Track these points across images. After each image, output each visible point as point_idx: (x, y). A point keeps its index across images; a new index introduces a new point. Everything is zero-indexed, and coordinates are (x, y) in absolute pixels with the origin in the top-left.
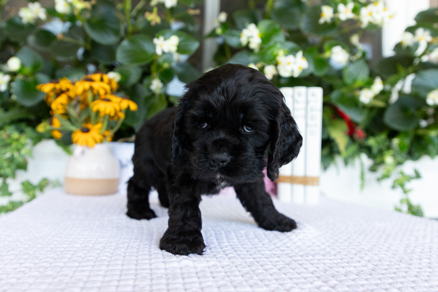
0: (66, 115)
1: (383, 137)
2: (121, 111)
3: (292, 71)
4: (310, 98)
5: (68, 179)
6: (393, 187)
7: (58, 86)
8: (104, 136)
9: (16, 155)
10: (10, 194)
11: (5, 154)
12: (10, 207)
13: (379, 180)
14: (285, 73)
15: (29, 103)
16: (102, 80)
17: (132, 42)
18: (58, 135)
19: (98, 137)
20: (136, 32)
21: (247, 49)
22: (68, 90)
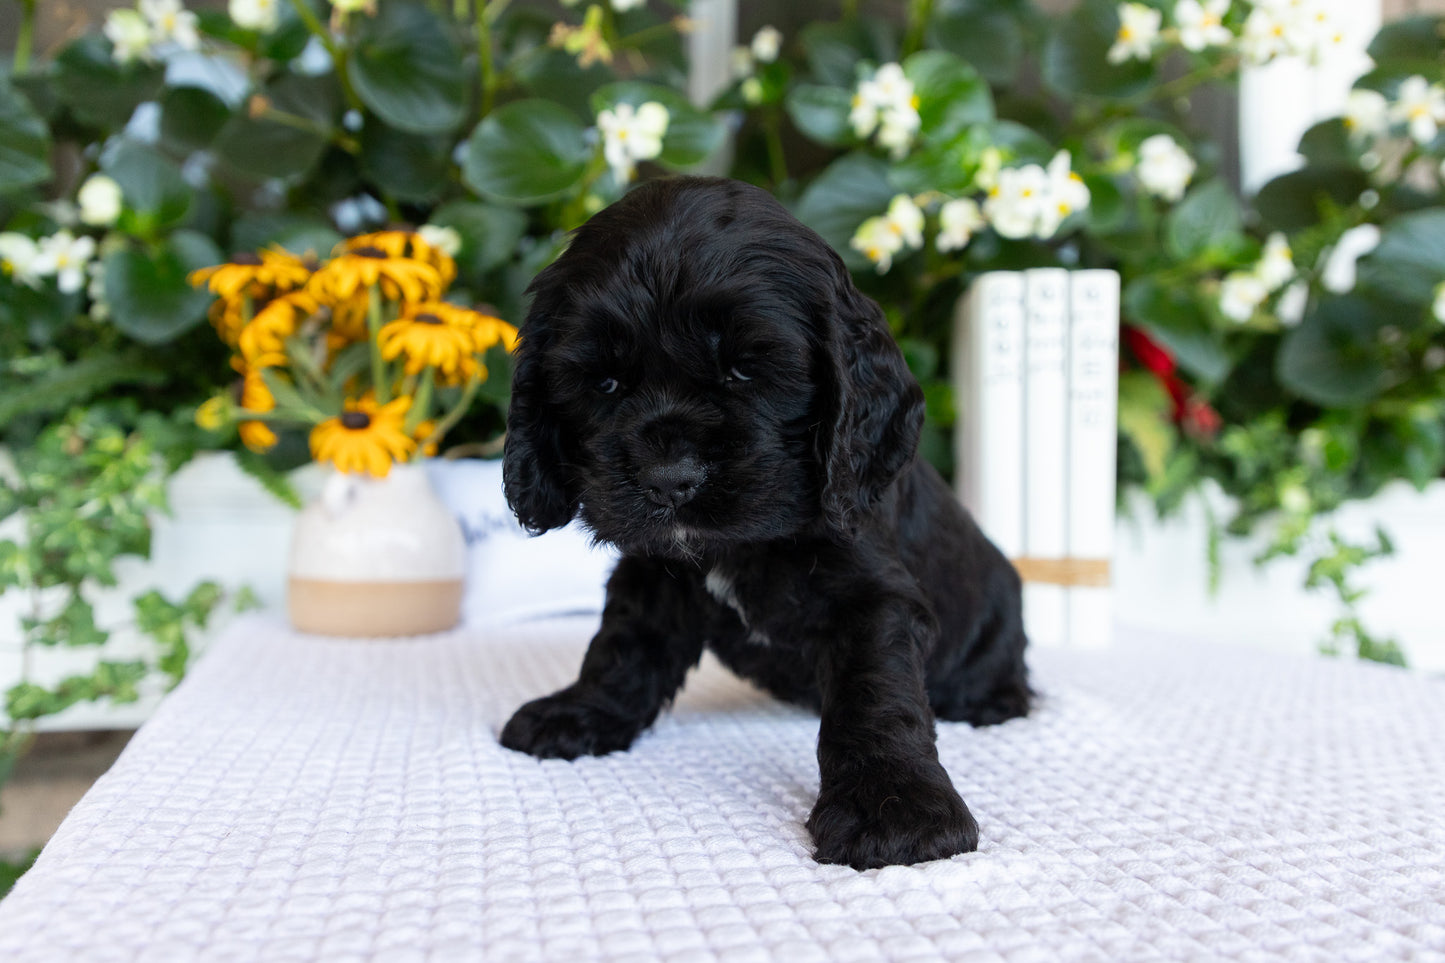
0: (286, 371)
1: (1271, 426)
2: (473, 355)
3: (1037, 220)
4: (1081, 305)
5: (297, 585)
6: (1311, 583)
7: (265, 275)
8: (417, 440)
9: (118, 505)
10: (102, 638)
11: (81, 504)
12: (104, 680)
13: (1260, 561)
14: (1013, 224)
15: (154, 331)
16: (408, 251)
17: (508, 125)
18: (262, 437)
19: (399, 442)
20: (511, 94)
21: (872, 149)
22: (296, 287)
